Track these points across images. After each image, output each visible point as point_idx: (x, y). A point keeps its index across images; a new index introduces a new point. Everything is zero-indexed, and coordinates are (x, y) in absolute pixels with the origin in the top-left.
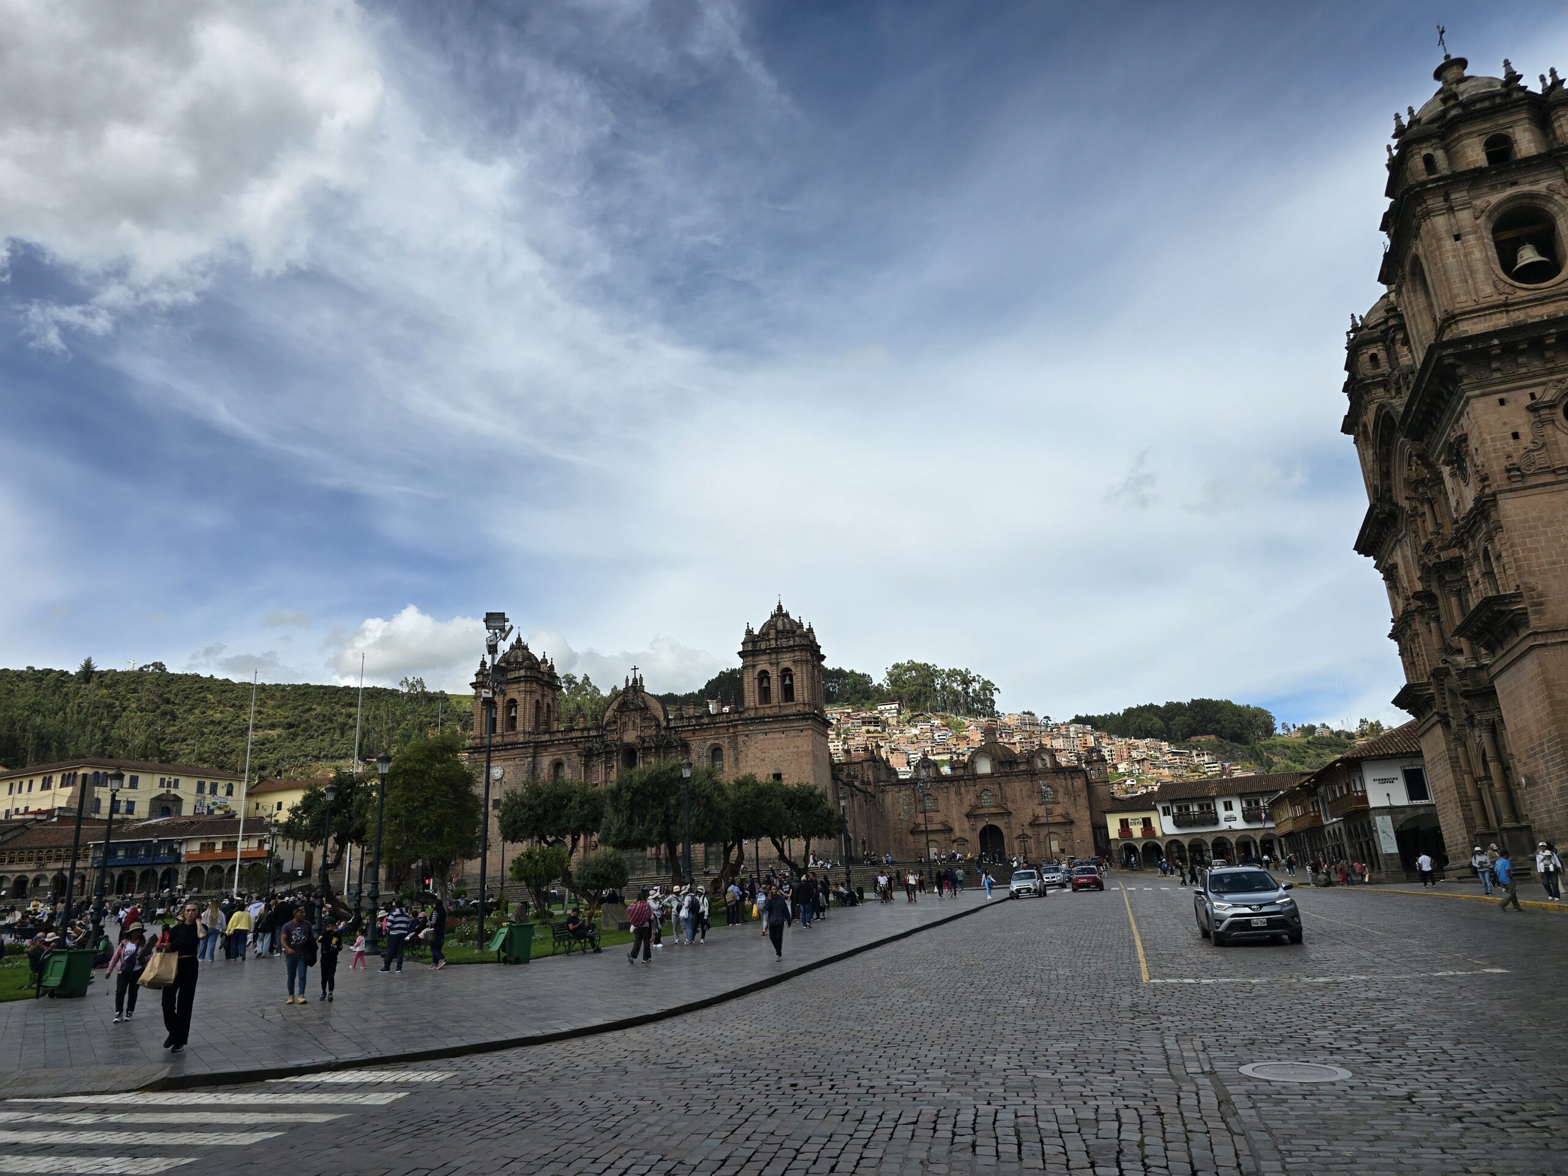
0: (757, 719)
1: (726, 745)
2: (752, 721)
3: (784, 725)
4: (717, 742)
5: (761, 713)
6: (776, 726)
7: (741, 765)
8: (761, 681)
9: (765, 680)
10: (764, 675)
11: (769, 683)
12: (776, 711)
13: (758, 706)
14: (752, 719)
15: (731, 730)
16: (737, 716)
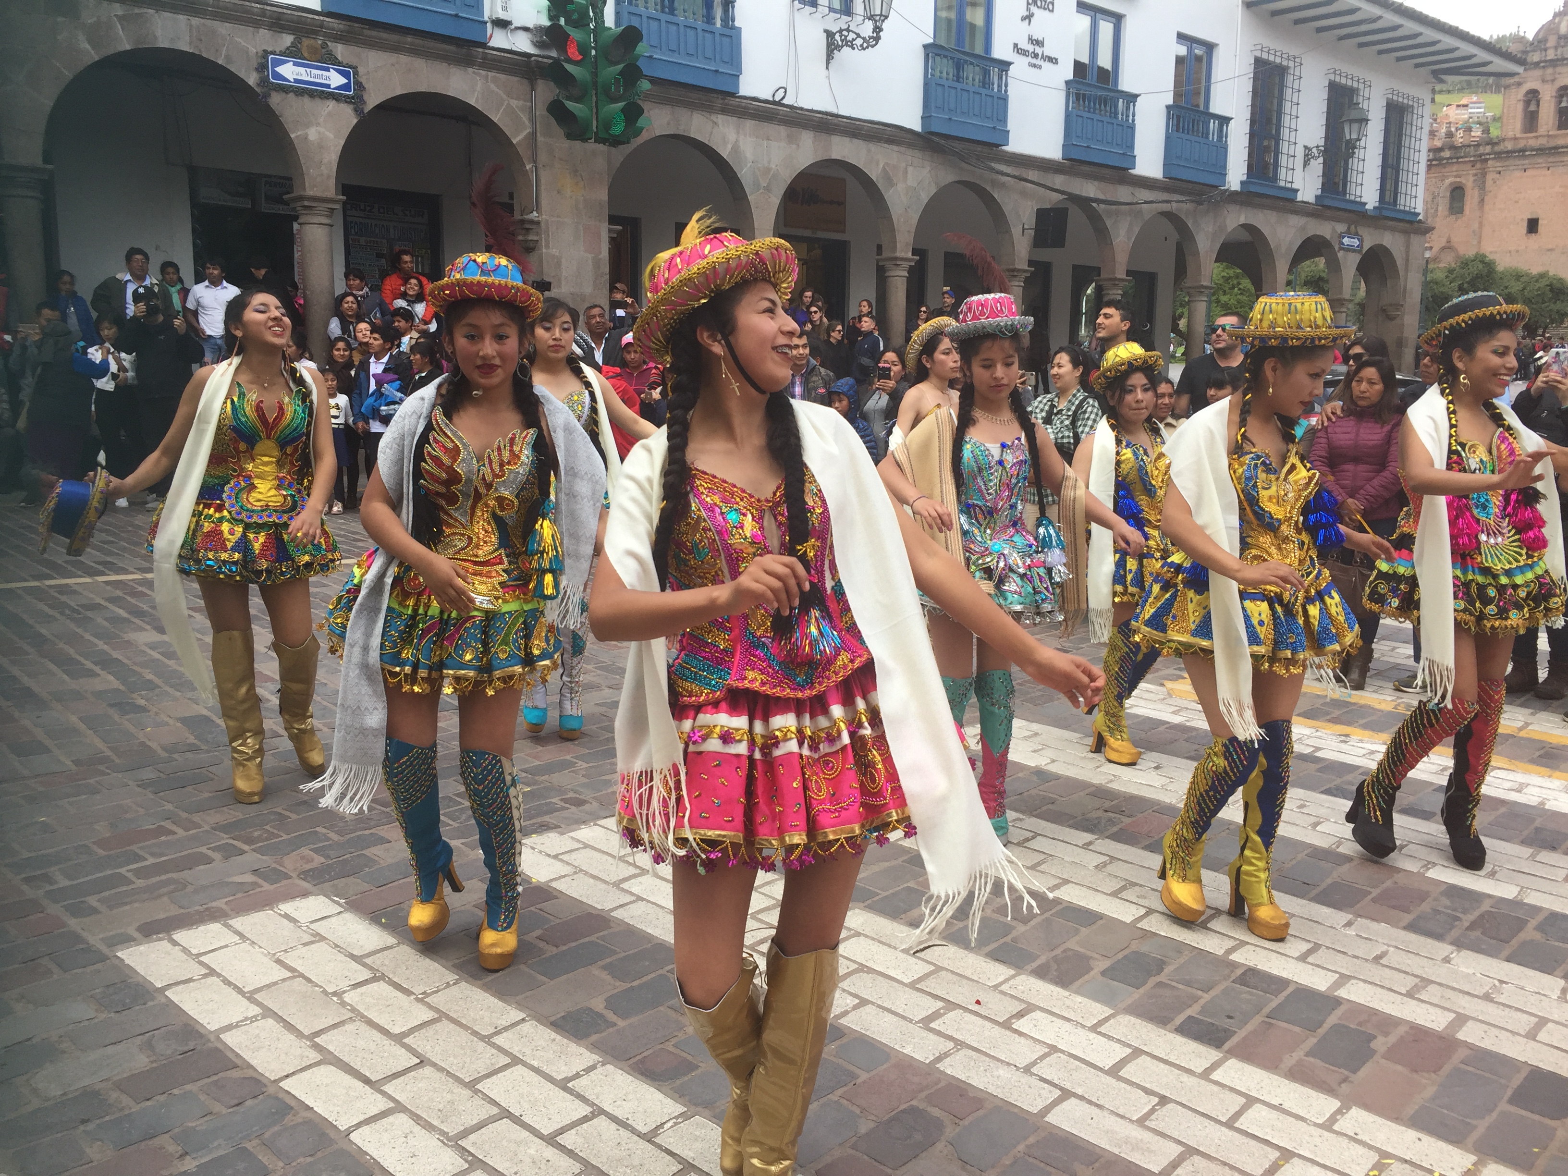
0: (1515, 152)
1: (1471, 184)
2: (1509, 154)
3: (1550, 160)
4: (1458, 180)
5: (1521, 144)
6: (1540, 161)
7: (1486, 207)
8: (1527, 103)
9: (1533, 102)
10: (1533, 96)
11: (1538, 105)
12: (1543, 142)
13: (1518, 135)
14: (1508, 152)
15: (1478, 165)
16: (1488, 149)
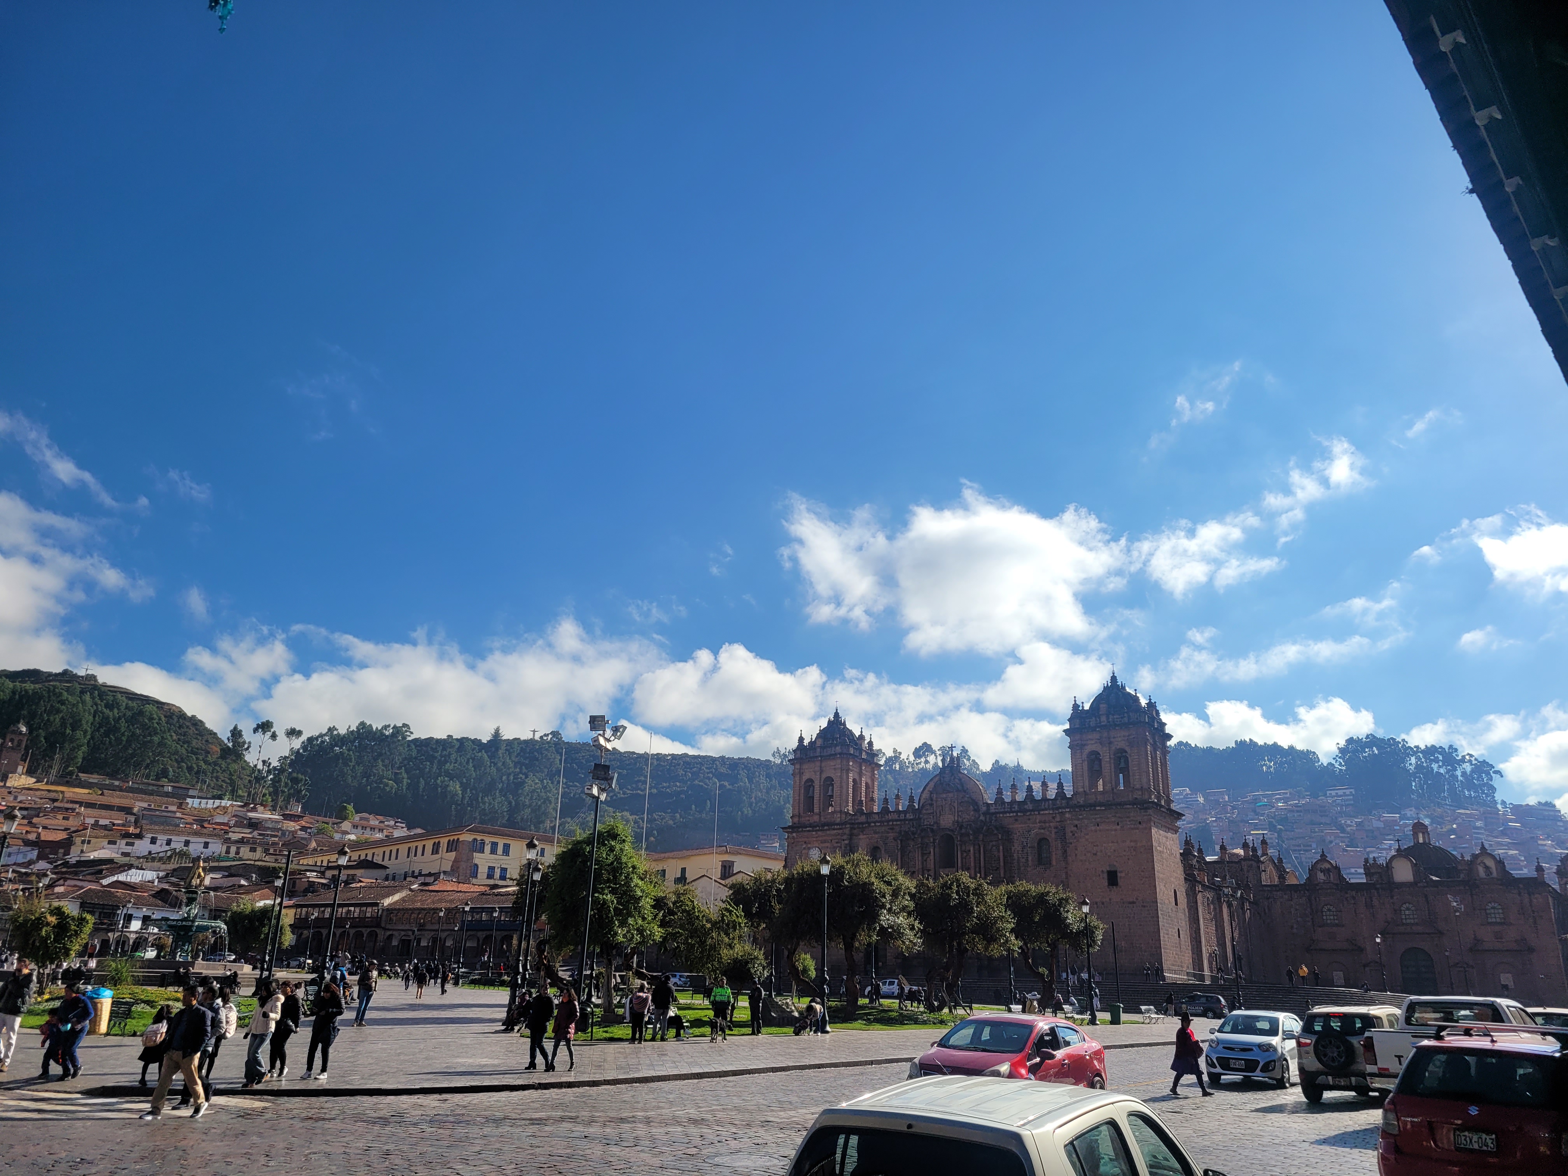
1: (1053, 835)
3: (1119, 815)
4: (1042, 831)
5: (1091, 800)
6: (1109, 816)
7: (1070, 859)
8: (1092, 763)
9: (1096, 762)
10: (1095, 757)
11: (1100, 765)
12: (1109, 798)
13: (1088, 792)
15: (1059, 819)
16: (1063, 803)
